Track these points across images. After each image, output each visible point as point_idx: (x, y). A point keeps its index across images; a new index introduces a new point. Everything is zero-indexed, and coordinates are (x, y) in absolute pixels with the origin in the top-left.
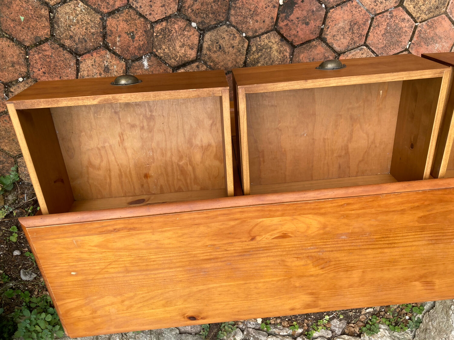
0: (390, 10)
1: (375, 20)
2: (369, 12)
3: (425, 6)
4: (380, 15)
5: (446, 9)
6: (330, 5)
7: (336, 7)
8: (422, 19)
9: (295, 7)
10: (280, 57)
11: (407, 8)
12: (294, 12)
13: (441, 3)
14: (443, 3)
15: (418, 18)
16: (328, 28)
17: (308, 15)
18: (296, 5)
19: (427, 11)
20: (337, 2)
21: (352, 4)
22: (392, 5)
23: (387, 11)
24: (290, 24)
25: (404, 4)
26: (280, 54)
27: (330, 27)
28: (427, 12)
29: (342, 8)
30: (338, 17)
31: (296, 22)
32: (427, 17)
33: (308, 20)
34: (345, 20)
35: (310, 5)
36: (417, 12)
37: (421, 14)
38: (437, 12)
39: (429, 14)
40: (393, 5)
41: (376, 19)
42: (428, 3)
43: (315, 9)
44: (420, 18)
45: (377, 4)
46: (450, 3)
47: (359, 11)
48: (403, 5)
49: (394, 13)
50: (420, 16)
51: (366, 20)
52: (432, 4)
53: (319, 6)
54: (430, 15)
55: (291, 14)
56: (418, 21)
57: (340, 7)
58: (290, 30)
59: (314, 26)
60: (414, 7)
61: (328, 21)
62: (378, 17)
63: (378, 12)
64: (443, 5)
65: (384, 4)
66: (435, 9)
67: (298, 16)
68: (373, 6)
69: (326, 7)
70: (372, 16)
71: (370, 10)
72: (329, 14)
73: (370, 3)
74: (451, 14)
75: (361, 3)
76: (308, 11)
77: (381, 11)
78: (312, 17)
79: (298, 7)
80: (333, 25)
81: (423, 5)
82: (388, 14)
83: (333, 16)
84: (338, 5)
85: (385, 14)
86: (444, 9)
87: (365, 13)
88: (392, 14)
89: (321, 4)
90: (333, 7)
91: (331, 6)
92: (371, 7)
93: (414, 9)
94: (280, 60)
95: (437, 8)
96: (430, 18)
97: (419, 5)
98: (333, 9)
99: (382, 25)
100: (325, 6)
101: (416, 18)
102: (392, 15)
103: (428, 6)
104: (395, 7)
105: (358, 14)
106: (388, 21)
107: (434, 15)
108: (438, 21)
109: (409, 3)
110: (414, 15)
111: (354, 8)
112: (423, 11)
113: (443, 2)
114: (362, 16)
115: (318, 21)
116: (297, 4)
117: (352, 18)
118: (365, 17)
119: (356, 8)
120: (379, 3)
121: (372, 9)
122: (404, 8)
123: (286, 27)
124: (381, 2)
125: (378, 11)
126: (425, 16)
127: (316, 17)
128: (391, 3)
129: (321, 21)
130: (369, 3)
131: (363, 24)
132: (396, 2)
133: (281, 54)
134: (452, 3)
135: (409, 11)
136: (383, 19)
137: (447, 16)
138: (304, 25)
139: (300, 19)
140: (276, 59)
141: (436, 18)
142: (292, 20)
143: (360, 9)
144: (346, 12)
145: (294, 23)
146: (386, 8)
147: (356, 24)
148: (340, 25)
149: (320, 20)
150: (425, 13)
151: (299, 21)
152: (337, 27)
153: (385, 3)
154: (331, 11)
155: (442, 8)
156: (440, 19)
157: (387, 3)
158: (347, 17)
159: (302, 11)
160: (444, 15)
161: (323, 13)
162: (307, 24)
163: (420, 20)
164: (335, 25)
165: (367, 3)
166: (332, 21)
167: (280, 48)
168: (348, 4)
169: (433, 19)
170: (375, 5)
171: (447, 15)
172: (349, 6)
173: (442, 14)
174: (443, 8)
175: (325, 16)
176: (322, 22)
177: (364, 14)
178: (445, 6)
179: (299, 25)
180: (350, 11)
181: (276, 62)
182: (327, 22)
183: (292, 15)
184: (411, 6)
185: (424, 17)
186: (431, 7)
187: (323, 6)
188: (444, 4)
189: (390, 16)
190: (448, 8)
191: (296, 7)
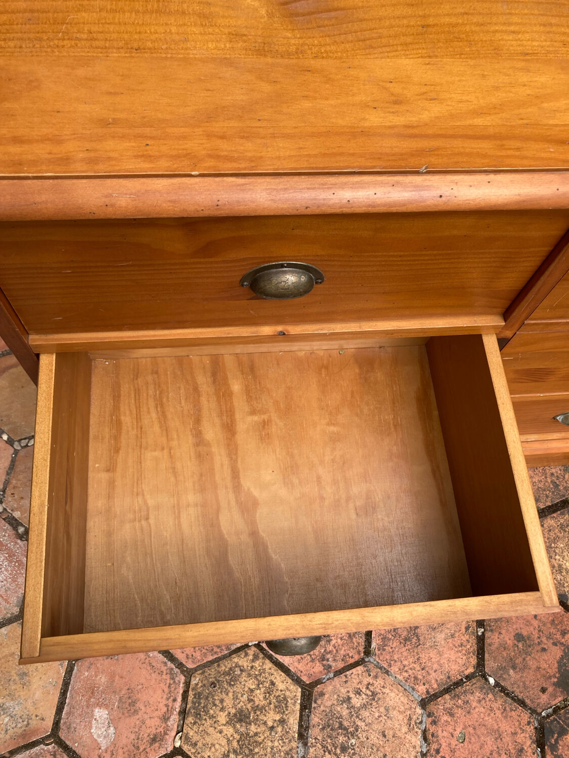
0: (332, 675)
1: (362, 649)
2: (381, 668)
3: (246, 689)
4: (351, 661)
5: (187, 684)
6: (478, 684)
7: (462, 680)
8: (246, 655)
9: (557, 675)
10: (557, 557)
11: (290, 681)
12: (556, 665)
13: (207, 698)
14: (199, 698)
15: (256, 657)
16: (467, 628)
17: (524, 659)
18: (556, 680)
19: (239, 676)
20: (465, 692)
21: (427, 686)
22: (330, 688)
23: (338, 673)
24: (558, 636)
25: (300, 690)
26: (560, 566)
27: (463, 630)
28: (238, 672)
29: (449, 677)
30: (452, 655)
31: (544, 639)
32: (236, 660)
33: (520, 645)
34: (434, 646)
35: (524, 683)
36: (264, 673)
37: (252, 667)
38: (212, 672)
39: (231, 669)
40: (328, 688)
41: (359, 653)
42: (240, 695)
43: (511, 672)
44: (251, 657)
45: (367, 688)
46: (179, 699)
47: (406, 671)
48: (302, 688)
49: (318, 668)
50: (253, 661)
51: (384, 650)
52: (231, 694)
53: (504, 679)
54: (229, 666)
55: (562, 658)
56: (253, 649)
57: (454, 679)
58: (553, 621)
59: (503, 632)
60: (273, 683)
61: (472, 645)
62: (356, 658)
63: (360, 669)
64: (200, 694)
65: (350, 690)
66: (218, 681)
67: (545, 656)
68: (376, 684)
69: (484, 677)
70: (372, 660)
71: (380, 674)
72: (474, 661)
73: (384, 690)
74: (172, 669)
75: (405, 689)
76: (525, 667)
77: (354, 670)
78: (513, 654)
79: (550, 677)
80: (457, 635)
81: (252, 691)
82: (333, 664)
83: (464, 657)
84: (459, 683)
85: (340, 665)
86: (194, 682)
87: (390, 666)
88: (324, 665)
89: (497, 684)
90: (469, 678)
91: (474, 681)
92: (379, 682)
93: (272, 678)
94: (554, 551)
95: (213, 684)
96: (225, 657)
97: (263, 690)
98: (467, 672)
99: (341, 639)
100: (487, 680)
101: (261, 656)
102: (325, 662)
103: (238, 688)
104: (319, 682)
105: (406, 663)
106: (330, 648)
107: (219, 666)
108: (204, 651)
109: (288, 693)
110: (268, 665)
111: (420, 677)
112: (249, 675)
113: (202, 701)
114: (396, 658)
115: (496, 646)
116: (554, 684)
117: (417, 653)
118: (388, 657)
119: (416, 678)
120: (364, 690)
121: (376, 677)
122: (297, 681)
123: (564, 627)
124: (359, 694)
125: (360, 672)
126: (240, 663)
127: (505, 654)
128: (334, 693)
129: (490, 645)
130: (387, 691)
131: (390, 640)
132: (322, 694)
133: (556, 565)
134: (175, 700)
135: (283, 674)
136: (342, 652)
137: (181, 663)
138: (525, 633)
139: (539, 648)
140: (565, 554)
141: (210, 658)
142: (555, 644)
143: (406, 675)
144: (435, 666)
145: (548, 638)
146: (344, 679)
147: (406, 639)
148: (443, 636)
149: (493, 648)
150: (241, 670)
151: (539, 643)
152: (447, 631)
153: (348, 692)
154: (471, 670)
155: (200, 685)
156: (198, 655)
157: (343, 691)
158: (432, 655)
159: (539, 668)
160: (190, 665)
161: (490, 664)
162: (519, 637)
163: (252, 651)
164: (453, 636)
165: (392, 690)
166: (462, 645)
167: (562, 578)
168: (435, 686)
169: (216, 656)
170: (373, 685)
171: (180, 665)
172: (433, 681)
173: (196, 670)
174: (197, 684)
175: (484, 656)
176: (487, 641)
177: (392, 662)
178: (193, 689)
179: (535, 634)
180: (427, 669)
181: (562, 545)
182: (473, 640)
183: (558, 658)
184: (281, 686)
185: (243, 661)
186: (230, 685)
187: (492, 681)
188: (198, 696)
189: (328, 660)
190: (181, 685)
191: (555, 677)
